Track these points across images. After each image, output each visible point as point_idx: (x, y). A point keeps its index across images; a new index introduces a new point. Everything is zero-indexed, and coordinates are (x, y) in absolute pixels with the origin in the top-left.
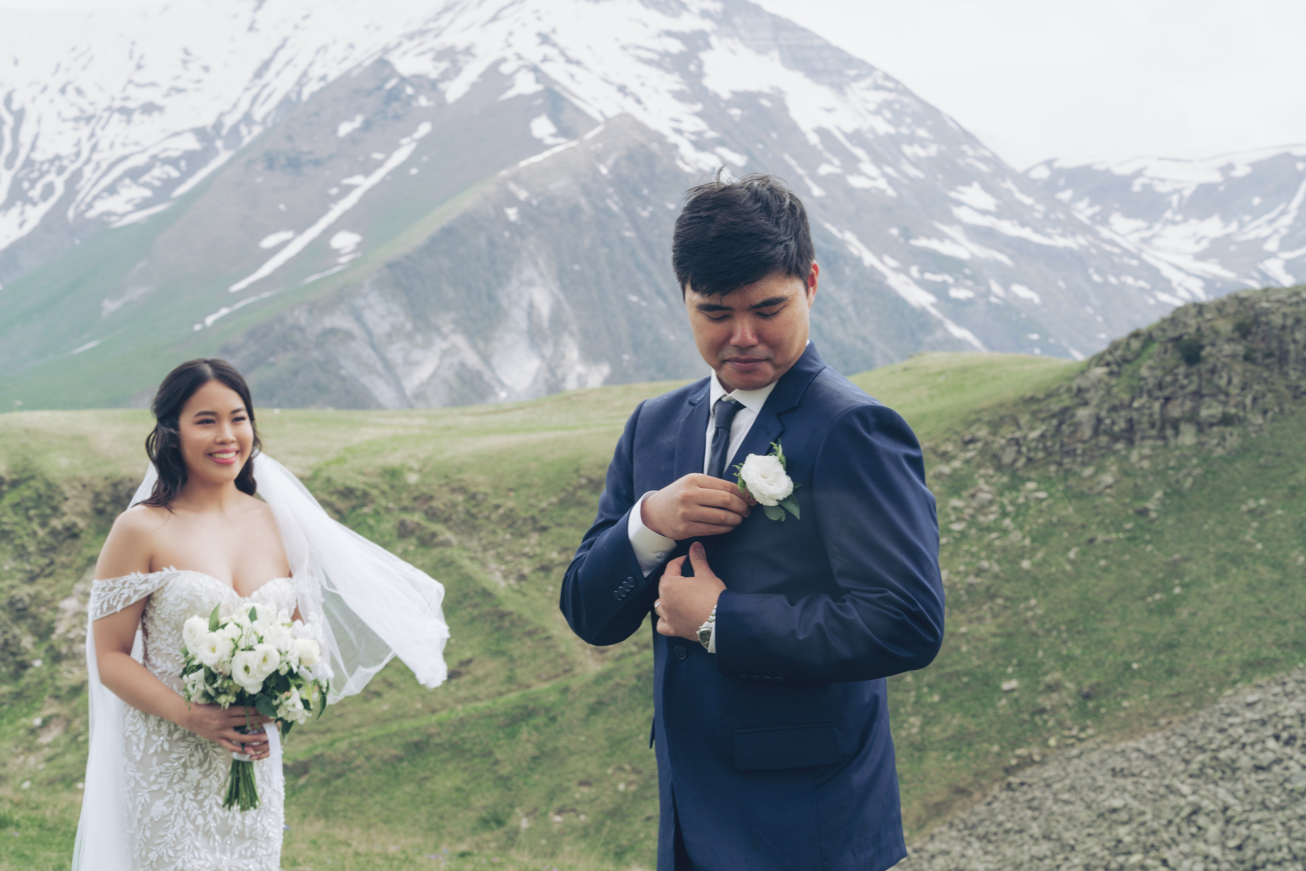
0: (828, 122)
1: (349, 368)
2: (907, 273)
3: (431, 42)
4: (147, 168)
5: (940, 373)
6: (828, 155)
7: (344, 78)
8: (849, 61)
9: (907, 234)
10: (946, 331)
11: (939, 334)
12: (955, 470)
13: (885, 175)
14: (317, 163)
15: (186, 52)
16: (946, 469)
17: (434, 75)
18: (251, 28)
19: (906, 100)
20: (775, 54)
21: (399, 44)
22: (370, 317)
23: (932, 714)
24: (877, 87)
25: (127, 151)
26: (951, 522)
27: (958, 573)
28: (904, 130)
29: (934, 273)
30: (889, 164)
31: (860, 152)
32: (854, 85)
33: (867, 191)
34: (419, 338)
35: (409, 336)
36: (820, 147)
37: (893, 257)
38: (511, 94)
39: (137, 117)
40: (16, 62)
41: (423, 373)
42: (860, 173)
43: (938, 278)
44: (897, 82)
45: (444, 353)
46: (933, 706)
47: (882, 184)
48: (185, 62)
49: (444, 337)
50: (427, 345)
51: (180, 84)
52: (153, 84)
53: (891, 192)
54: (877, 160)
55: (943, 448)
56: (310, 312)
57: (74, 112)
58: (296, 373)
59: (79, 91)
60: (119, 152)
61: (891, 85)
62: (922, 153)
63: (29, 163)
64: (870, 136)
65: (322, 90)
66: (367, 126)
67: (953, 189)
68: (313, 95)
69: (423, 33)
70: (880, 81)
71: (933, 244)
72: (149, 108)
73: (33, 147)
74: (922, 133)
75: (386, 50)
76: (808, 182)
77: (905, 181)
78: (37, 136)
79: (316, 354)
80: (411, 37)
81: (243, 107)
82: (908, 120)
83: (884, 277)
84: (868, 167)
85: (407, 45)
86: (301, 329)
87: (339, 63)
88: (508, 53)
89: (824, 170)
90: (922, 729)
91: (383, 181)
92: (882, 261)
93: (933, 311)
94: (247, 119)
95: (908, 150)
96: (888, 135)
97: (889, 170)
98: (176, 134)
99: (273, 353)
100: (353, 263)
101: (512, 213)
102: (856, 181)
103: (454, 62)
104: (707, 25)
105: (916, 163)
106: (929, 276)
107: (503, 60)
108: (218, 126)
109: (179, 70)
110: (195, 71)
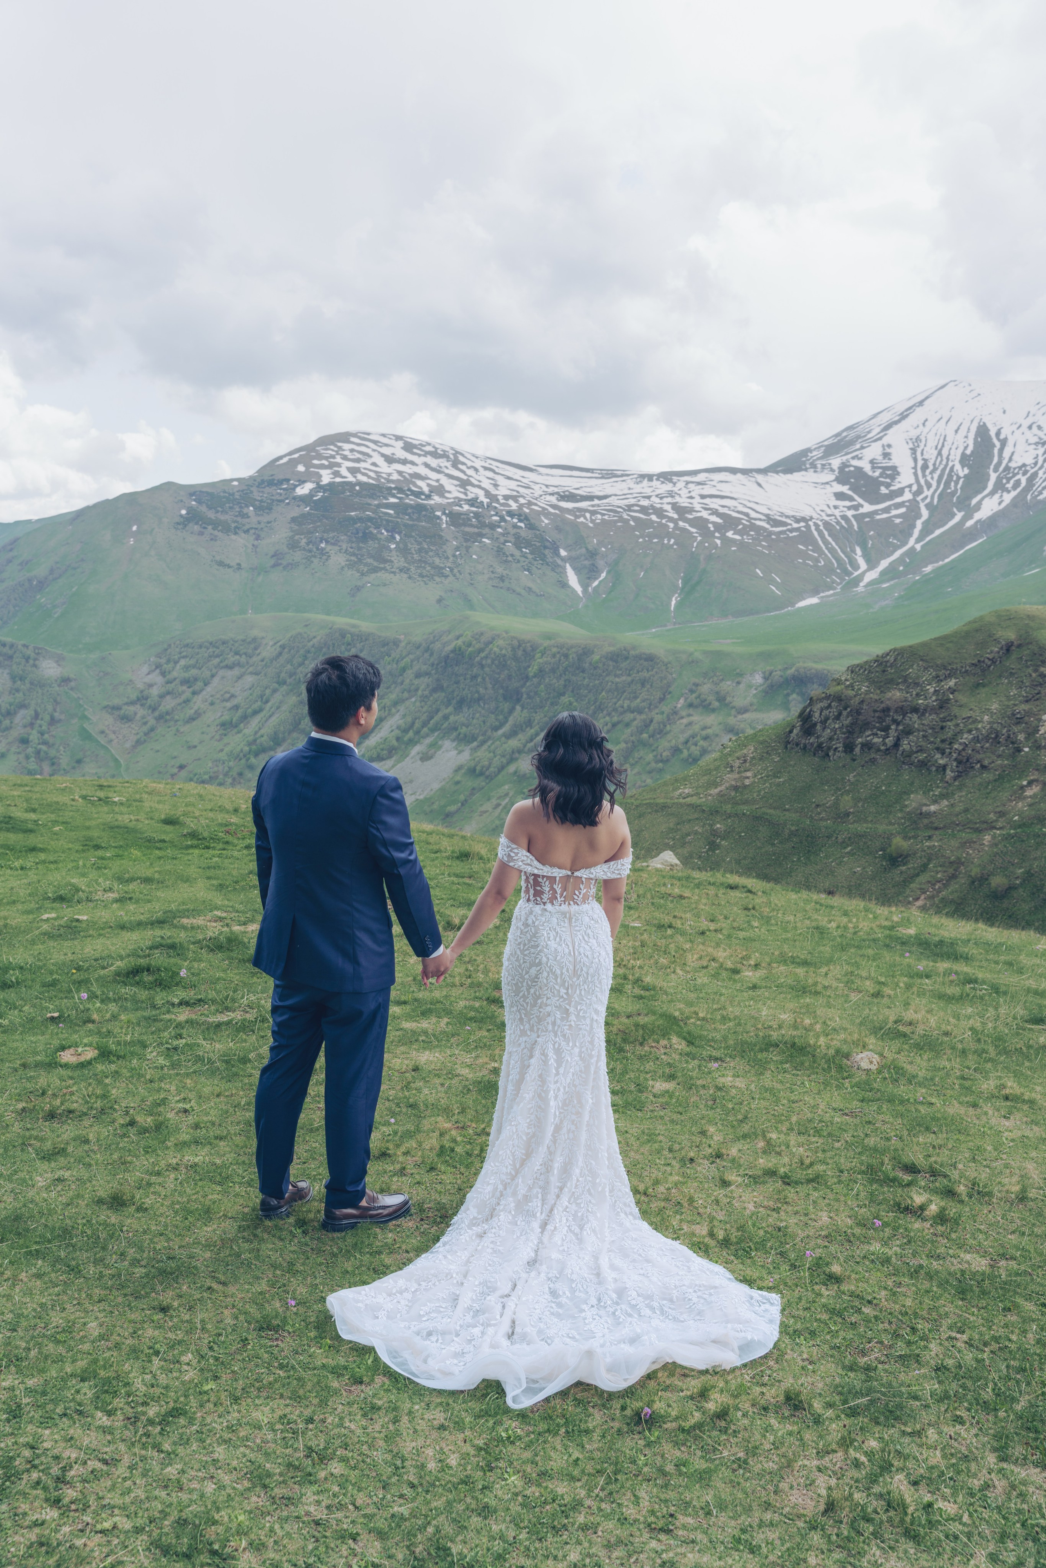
40: (1004, 412)
57: (1036, 439)
59: (1039, 428)
63: (1007, 468)
73: (1010, 460)
78: (1013, 453)
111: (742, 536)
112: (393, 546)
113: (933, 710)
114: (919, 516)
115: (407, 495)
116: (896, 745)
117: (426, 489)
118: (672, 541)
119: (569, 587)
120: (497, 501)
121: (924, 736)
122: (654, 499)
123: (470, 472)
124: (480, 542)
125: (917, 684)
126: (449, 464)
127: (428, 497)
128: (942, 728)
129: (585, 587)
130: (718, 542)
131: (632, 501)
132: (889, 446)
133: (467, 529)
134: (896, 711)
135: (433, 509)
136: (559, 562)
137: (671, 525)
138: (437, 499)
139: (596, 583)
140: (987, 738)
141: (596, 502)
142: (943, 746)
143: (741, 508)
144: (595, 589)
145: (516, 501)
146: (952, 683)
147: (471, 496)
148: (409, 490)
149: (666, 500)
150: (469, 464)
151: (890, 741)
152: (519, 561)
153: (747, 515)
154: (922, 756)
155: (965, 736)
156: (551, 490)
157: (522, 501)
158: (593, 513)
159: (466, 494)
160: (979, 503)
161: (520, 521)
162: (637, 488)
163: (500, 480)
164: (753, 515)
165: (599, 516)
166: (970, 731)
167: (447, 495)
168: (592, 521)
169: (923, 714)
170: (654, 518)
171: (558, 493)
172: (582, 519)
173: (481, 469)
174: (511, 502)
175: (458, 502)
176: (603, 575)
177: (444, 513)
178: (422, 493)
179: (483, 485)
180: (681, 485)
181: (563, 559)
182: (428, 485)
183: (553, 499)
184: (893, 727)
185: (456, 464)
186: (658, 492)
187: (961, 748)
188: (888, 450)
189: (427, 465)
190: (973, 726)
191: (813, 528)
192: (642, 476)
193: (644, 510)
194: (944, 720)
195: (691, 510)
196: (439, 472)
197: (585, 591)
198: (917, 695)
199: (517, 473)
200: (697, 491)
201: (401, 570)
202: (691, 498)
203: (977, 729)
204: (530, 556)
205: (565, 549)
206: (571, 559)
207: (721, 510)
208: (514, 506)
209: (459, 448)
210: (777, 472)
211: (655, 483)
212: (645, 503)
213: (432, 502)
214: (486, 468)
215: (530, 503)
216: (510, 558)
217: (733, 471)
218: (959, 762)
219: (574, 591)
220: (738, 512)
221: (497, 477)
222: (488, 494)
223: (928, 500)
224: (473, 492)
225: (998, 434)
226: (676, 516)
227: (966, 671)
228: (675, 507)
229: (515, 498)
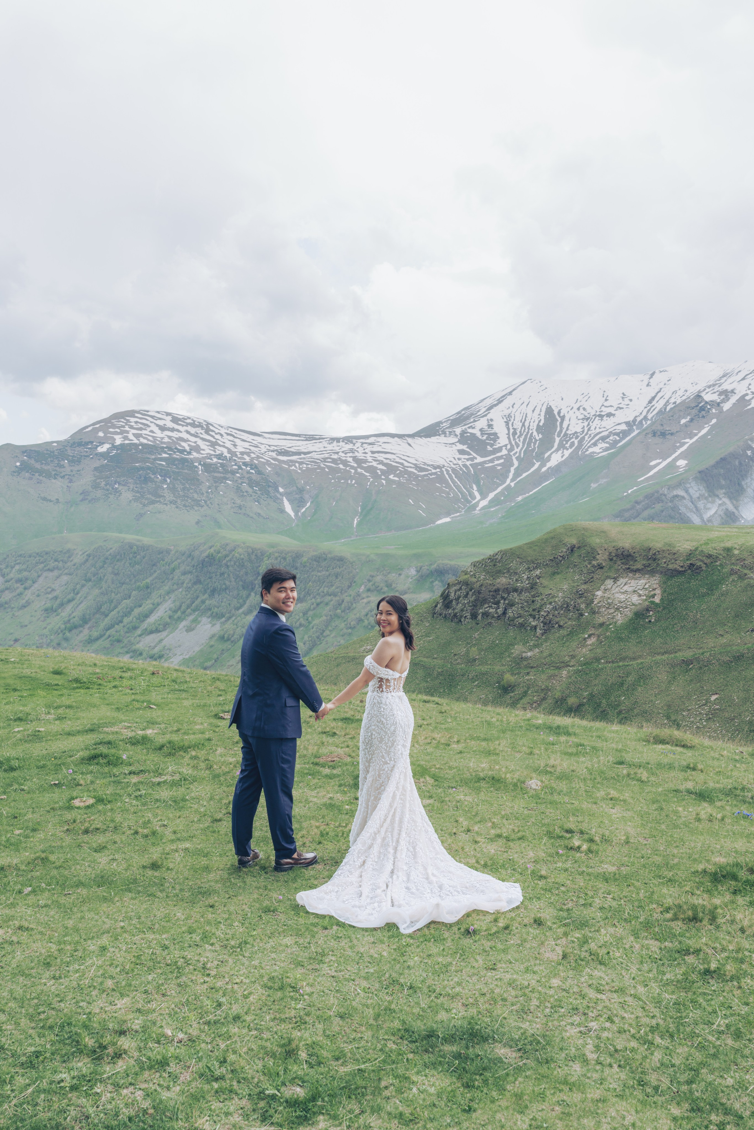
1: (683, 510)
3: (716, 388)
4: (608, 437)
7: (683, 402)
14: (672, 434)
15: (623, 394)
17: (718, 401)
18: (648, 385)
21: (705, 390)
22: (691, 491)
25: (601, 430)
34: (710, 499)
35: (706, 498)
38: (749, 407)
39: (605, 418)
40: (562, 399)
41: (712, 512)
45: (720, 505)
48: (623, 398)
49: (720, 499)
50: (713, 502)
51: (621, 406)
52: (611, 406)
56: (668, 489)
57: (582, 417)
58: (662, 511)
59: (584, 409)
60: (598, 430)
63: (566, 434)
65: (674, 407)
66: (692, 420)
68: (671, 409)
69: (714, 385)
72: (609, 415)
73: (567, 429)
75: (699, 392)
78: (569, 425)
80: (709, 387)
81: (644, 414)
85: (708, 390)
86: (665, 495)
87: (680, 397)
88: (749, 392)
91: (697, 440)
94: (645, 418)
98: (619, 424)
100: (686, 471)
101: (749, 453)
103: (726, 396)
107: (747, 395)
108: (634, 421)
109: (621, 401)
110: (627, 401)
111: (399, 478)
112: (165, 486)
113: (527, 590)
114: (512, 465)
115: (175, 452)
116: (504, 613)
117: (187, 448)
118: (354, 482)
119: (286, 512)
120: (236, 456)
121: (522, 607)
122: (340, 454)
123: (218, 437)
124: (225, 483)
125: (516, 573)
126: (203, 432)
127: (189, 453)
128: (533, 602)
129: (296, 512)
130: (384, 482)
131: (327, 455)
132: (492, 420)
133: (216, 475)
134: (503, 591)
135: (192, 461)
136: (279, 496)
137: (353, 471)
138: (195, 455)
139: (304, 510)
140: (561, 607)
141: (303, 456)
142: (534, 613)
143: (398, 460)
144: (303, 514)
145: (249, 456)
146: (538, 572)
147: (218, 452)
148: (176, 448)
149: (349, 455)
150: (217, 431)
151: (500, 611)
152: (251, 496)
153: (402, 464)
154: (521, 620)
155: (548, 606)
156: (272, 448)
157: (253, 455)
158: (301, 463)
159: (215, 451)
160: (550, 457)
161: (252, 469)
162: (330, 447)
163: (238, 442)
164: (406, 464)
165: (305, 466)
166: (550, 603)
167: (202, 452)
168: (300, 469)
169: (521, 593)
170: (341, 466)
171: (276, 450)
172: (293, 468)
173: (225, 435)
174: (245, 456)
175: (210, 457)
176: (308, 504)
177: (200, 464)
178: (185, 451)
179: (226, 445)
180: (358, 445)
181: (281, 494)
182: (189, 445)
183: (274, 454)
184: (502, 602)
185: (207, 431)
186: (343, 449)
187: (545, 614)
188: (491, 423)
189: (188, 432)
190: (552, 600)
191: (445, 473)
192: (333, 440)
193: (334, 461)
194: (534, 596)
195: (366, 461)
196: (196, 436)
197: (296, 515)
198: (516, 580)
199: (249, 438)
200: (369, 448)
201: (171, 502)
202: (366, 453)
203: (555, 602)
204: (259, 492)
205: (282, 487)
206: (287, 495)
207: (385, 461)
208: (247, 459)
209: (210, 421)
210: (421, 437)
211: (341, 444)
212: (335, 456)
213: (192, 457)
214: (228, 434)
215: (258, 457)
216: (245, 494)
217: (392, 436)
218: (545, 624)
219: (289, 515)
220: (396, 462)
221: (236, 440)
222: (229, 451)
223: (517, 455)
224: (220, 450)
225: (559, 413)
226: (355, 465)
227: (547, 564)
228: (355, 459)
229: (248, 454)
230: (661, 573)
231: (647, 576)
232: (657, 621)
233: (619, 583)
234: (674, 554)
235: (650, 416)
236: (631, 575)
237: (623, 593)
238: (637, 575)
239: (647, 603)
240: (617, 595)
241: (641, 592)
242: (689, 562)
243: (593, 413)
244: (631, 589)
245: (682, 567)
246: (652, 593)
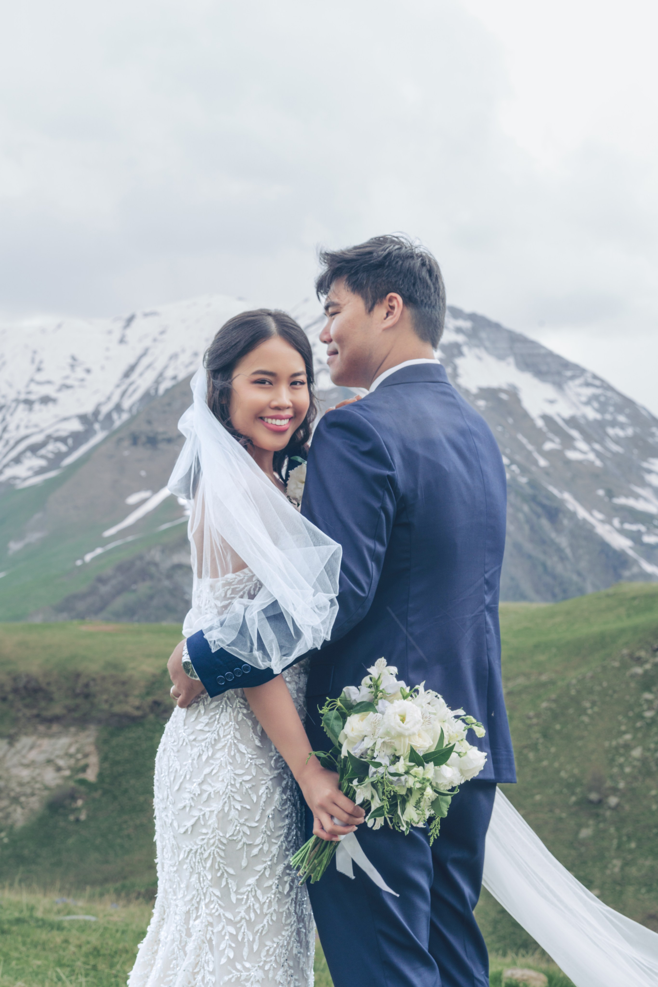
0: (551, 411)
2: (610, 523)
4: (43, 444)
5: (634, 598)
6: (550, 435)
8: (566, 365)
9: (610, 494)
10: (640, 567)
11: (635, 570)
12: (646, 672)
13: (594, 450)
14: (168, 441)
15: (74, 358)
16: (639, 670)
18: (122, 341)
19: (609, 394)
20: (511, 360)
23: (629, 857)
24: (587, 385)
25: (29, 431)
26: (644, 711)
27: (649, 750)
28: (608, 417)
29: (631, 523)
30: (597, 442)
31: (575, 433)
32: (571, 384)
33: (580, 462)
36: (545, 429)
37: (600, 511)
39: (37, 406)
42: (575, 449)
43: (634, 527)
44: (602, 381)
46: (631, 851)
47: (591, 456)
48: (72, 367)
51: (69, 382)
52: (49, 382)
53: (598, 463)
54: (588, 439)
55: (637, 654)
56: (163, 551)
58: (151, 597)
60: (23, 432)
61: (597, 383)
62: (621, 433)
64: (582, 421)
65: (174, 387)
67: (645, 460)
68: (167, 391)
70: (590, 380)
71: (631, 502)
72: (46, 400)
74: (622, 418)
76: (536, 455)
77: (609, 455)
79: (166, 583)
81: (115, 399)
82: (611, 409)
83: (593, 527)
84: (581, 445)
86: (156, 565)
87: (187, 366)
89: (548, 446)
90: (622, 869)
92: (591, 515)
93: (631, 553)
94: (118, 408)
95: (611, 431)
96: (596, 421)
97: (597, 447)
98: (66, 419)
99: (135, 582)
102: (572, 455)
104: (460, 338)
105: (617, 441)
106: (627, 526)
108: (96, 413)
109: (68, 372)
110: (80, 373)
230: (99, 722)
231: (73, 729)
232: (90, 818)
233: (18, 746)
234: (124, 683)
235: (126, 404)
236: (41, 728)
237: (27, 766)
238: (55, 728)
239: (72, 784)
240: (15, 771)
241: (61, 763)
242: (150, 699)
243: (12, 395)
244: (42, 758)
245: (138, 708)
246: (82, 763)
